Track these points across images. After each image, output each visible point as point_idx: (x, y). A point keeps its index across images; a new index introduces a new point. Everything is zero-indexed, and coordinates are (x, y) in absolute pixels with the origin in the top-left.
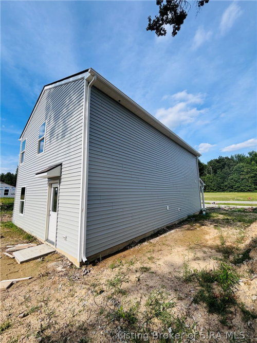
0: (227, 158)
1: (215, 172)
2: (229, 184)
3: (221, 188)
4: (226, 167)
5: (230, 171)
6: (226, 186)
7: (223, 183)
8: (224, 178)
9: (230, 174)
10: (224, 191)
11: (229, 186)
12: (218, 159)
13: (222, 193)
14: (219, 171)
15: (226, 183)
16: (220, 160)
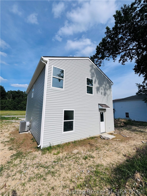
0: (22, 92)
1: (14, 98)
2: (21, 106)
3: (15, 108)
4: (21, 97)
5: (23, 99)
6: (19, 107)
7: (18, 105)
8: (18, 103)
9: (22, 101)
10: (17, 110)
11: (21, 107)
12: (17, 91)
13: (16, 111)
14: (16, 98)
15: (19, 106)
16: (19, 92)
